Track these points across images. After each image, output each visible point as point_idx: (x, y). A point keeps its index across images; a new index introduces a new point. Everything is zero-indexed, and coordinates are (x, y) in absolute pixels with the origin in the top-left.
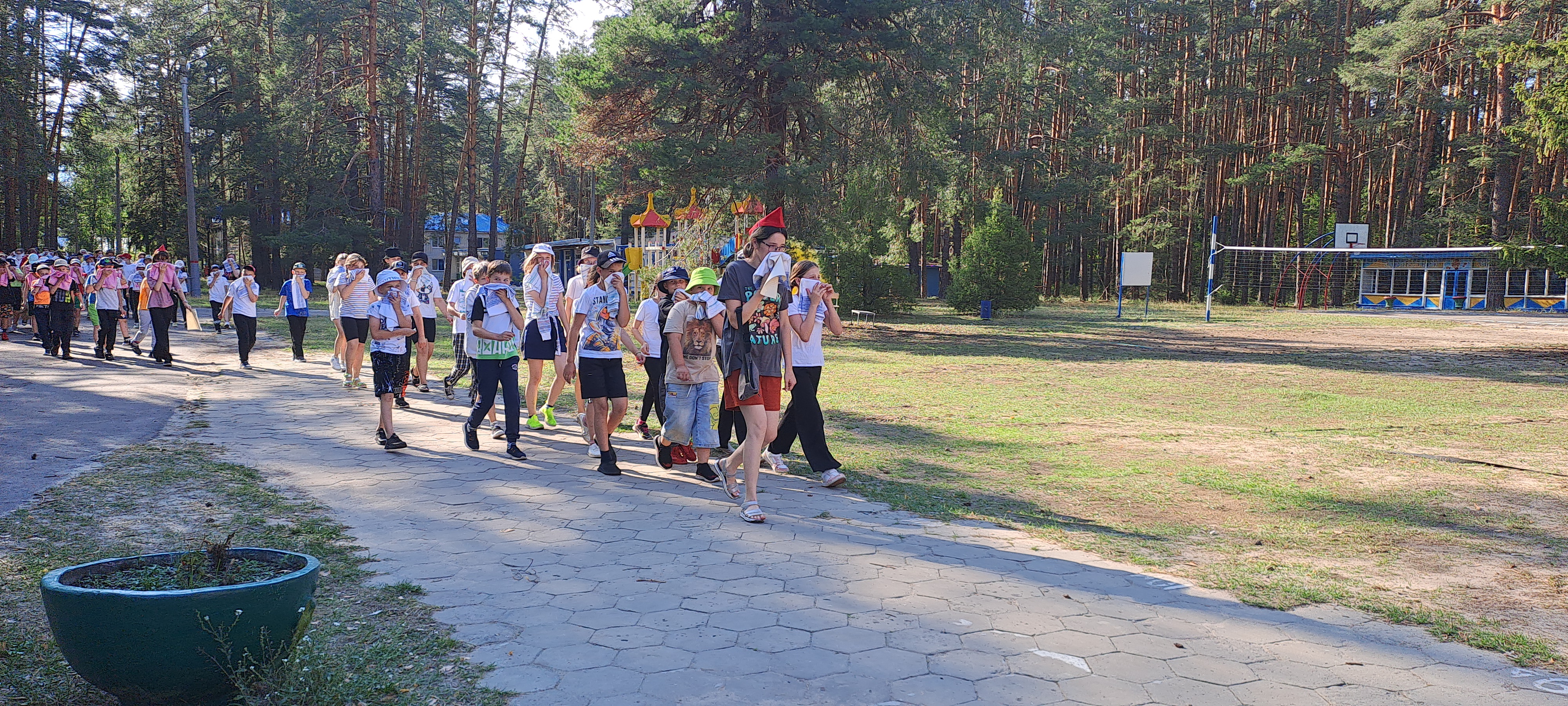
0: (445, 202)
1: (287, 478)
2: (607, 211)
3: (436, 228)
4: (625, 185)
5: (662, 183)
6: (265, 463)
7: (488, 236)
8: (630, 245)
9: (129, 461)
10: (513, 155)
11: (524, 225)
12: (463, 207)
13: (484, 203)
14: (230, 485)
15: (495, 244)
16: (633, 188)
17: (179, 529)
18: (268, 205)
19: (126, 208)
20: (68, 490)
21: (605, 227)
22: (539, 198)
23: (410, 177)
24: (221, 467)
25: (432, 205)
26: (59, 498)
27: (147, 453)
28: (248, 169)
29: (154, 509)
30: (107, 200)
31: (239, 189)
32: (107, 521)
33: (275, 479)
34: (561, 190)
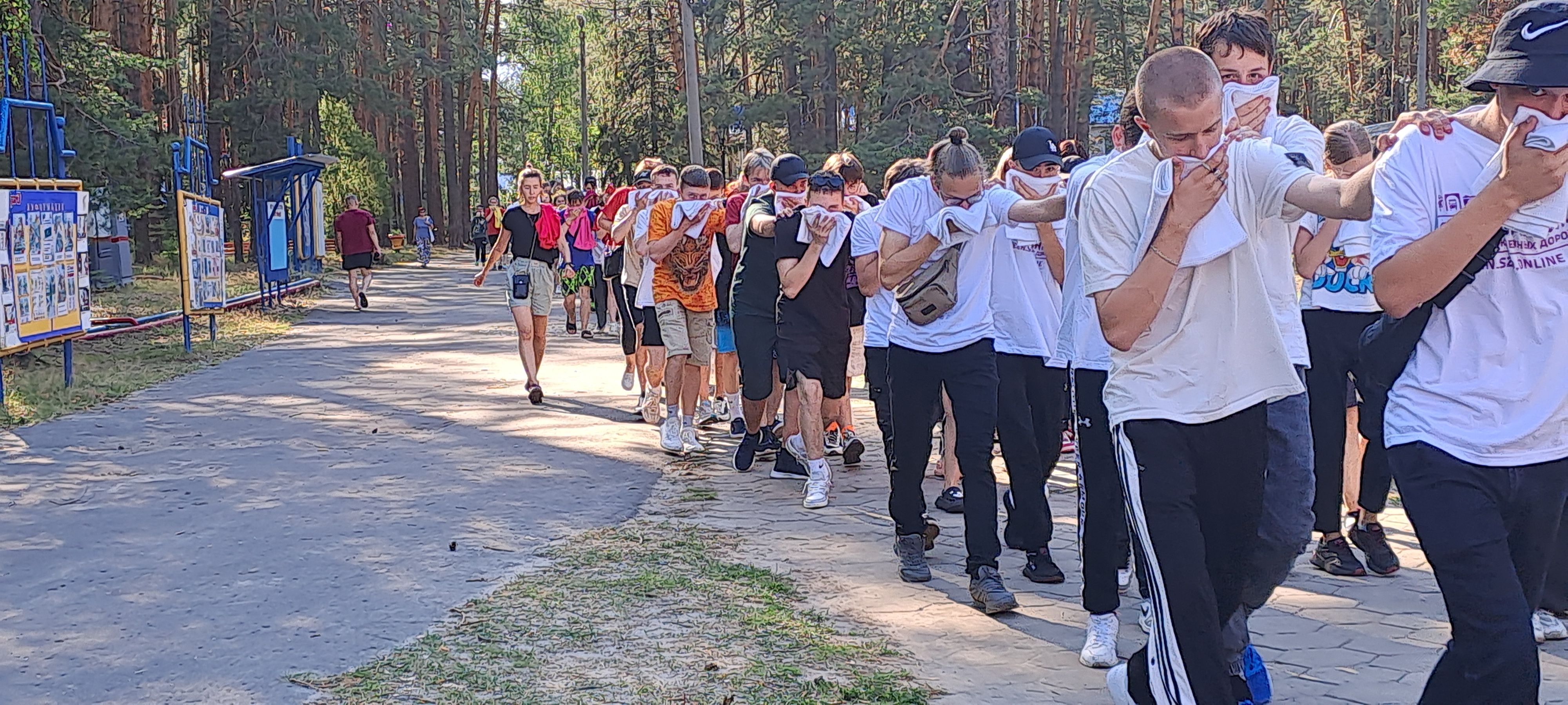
1: (839, 598)
9: (591, 557)
18: (818, 99)
19: (596, 118)
20: (499, 604)
21: (1451, 95)
22: (1311, 46)
23: (1062, 25)
24: (733, 573)
25: (1103, 78)
26: (485, 617)
27: (619, 544)
28: (783, 36)
29: (625, 643)
30: (569, 107)
31: (771, 72)
32: (553, 660)
33: (820, 597)
34: (1356, 26)
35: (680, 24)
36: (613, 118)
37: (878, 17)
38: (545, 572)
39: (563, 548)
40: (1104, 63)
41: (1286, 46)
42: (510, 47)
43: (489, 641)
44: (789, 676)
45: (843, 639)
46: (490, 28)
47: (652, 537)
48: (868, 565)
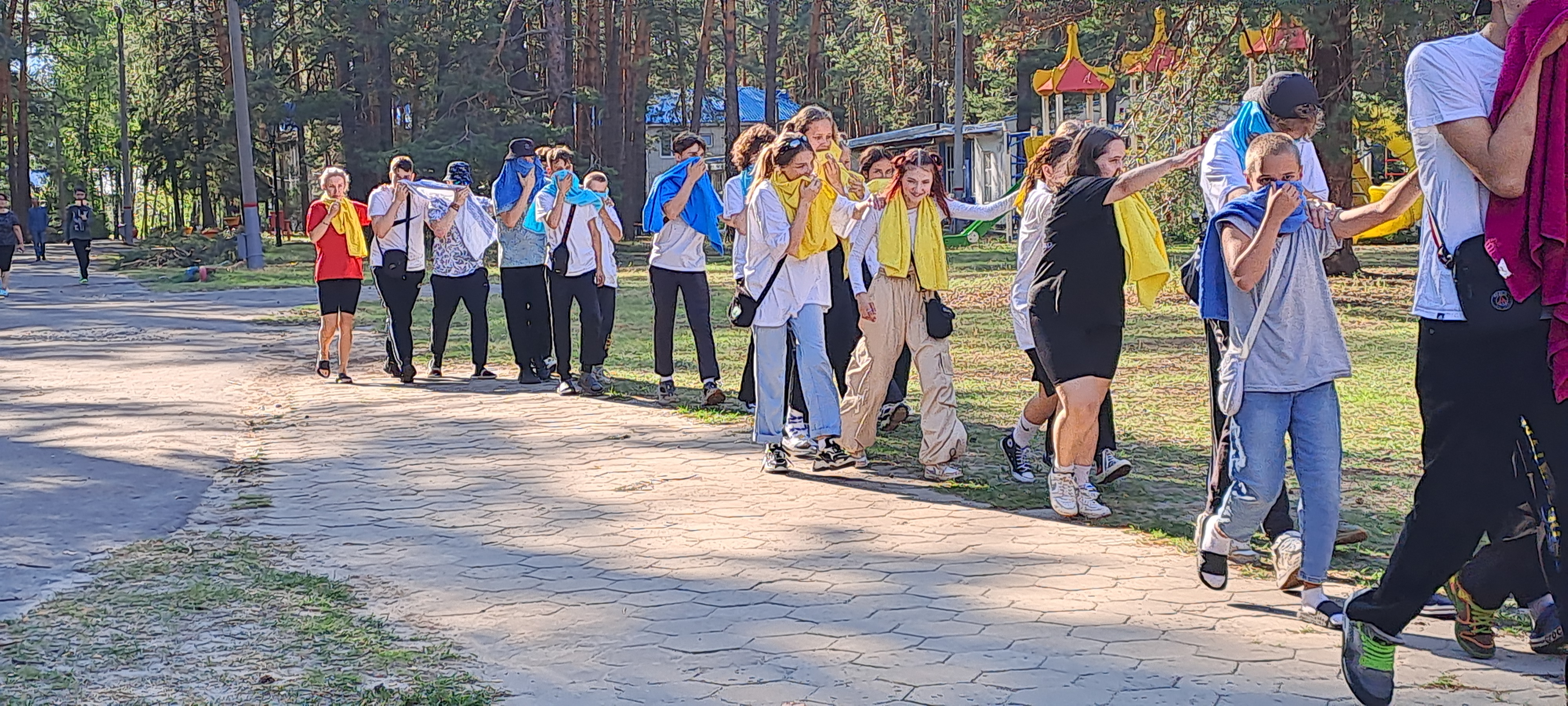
0: (681, 70)
1: (402, 603)
2: (987, 66)
3: (666, 119)
4: (1020, 13)
8: (1034, 131)
9: (136, 571)
12: (716, 78)
13: (752, 69)
14: (304, 614)
18: (372, 97)
19: (137, 113)
20: (35, 624)
21: (985, 99)
22: (857, 49)
23: (617, 25)
24: (289, 582)
25: (658, 78)
26: (19, 638)
27: (166, 555)
28: (335, 31)
29: (174, 658)
30: (106, 101)
31: (323, 68)
32: (96, 680)
33: (380, 603)
34: (898, 32)
35: (226, 17)
36: (155, 114)
37: (432, 13)
38: (85, 588)
39: (105, 562)
40: (659, 64)
41: (833, 50)
42: (41, 37)
43: (23, 663)
44: (346, 685)
45: (404, 644)
46: (19, 17)
47: (202, 547)
48: (430, 568)
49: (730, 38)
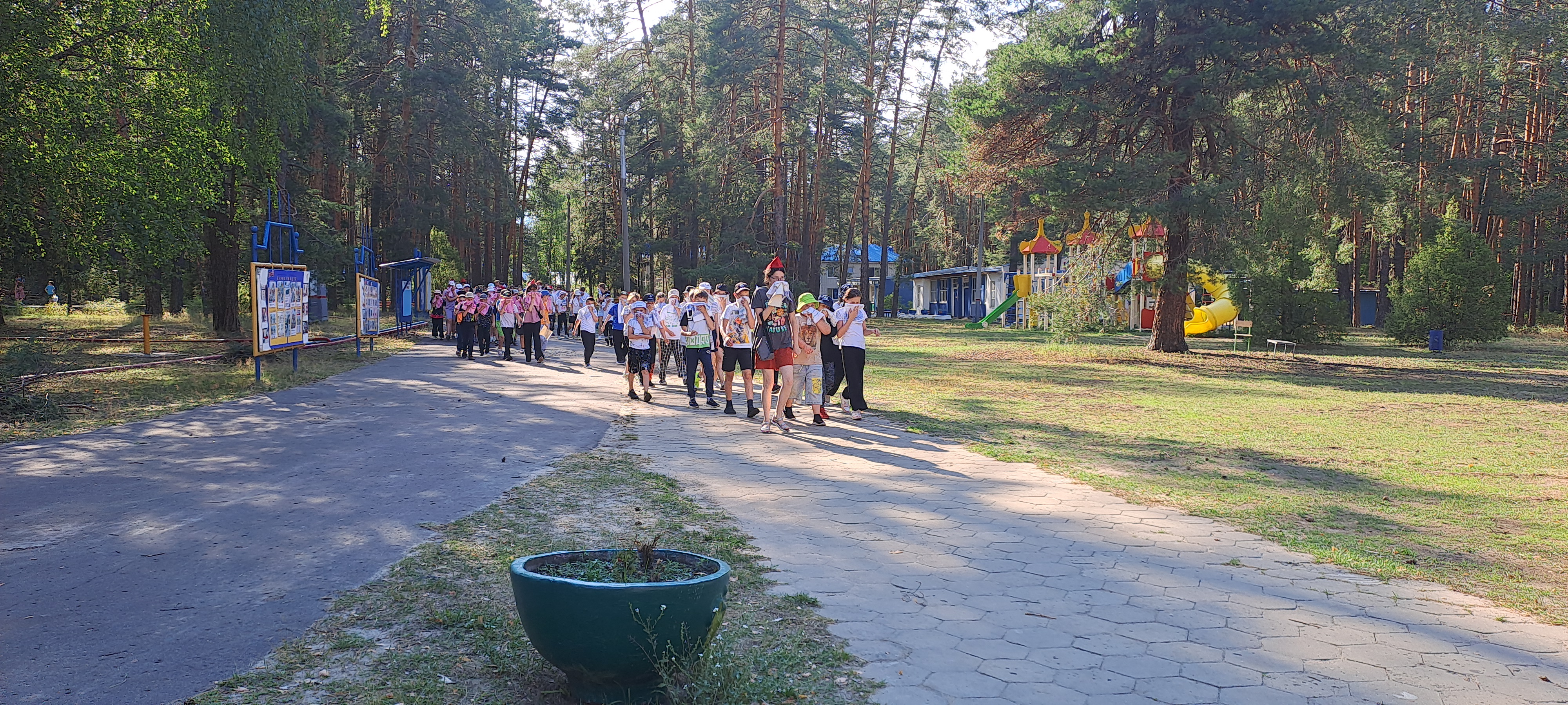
0: (840, 233)
1: (701, 489)
2: (995, 238)
3: (832, 259)
4: (1015, 212)
5: (1053, 208)
6: (683, 474)
7: (879, 266)
8: (1018, 272)
9: (575, 467)
10: (904, 186)
11: (913, 254)
12: (857, 239)
13: (876, 235)
14: (655, 493)
15: (886, 274)
16: (1024, 214)
17: (615, 529)
18: (687, 243)
19: (575, 246)
20: (528, 490)
22: (929, 227)
23: (809, 211)
24: (648, 477)
25: (829, 238)
26: (521, 496)
27: (589, 460)
28: (671, 210)
29: (594, 510)
30: (560, 240)
31: (665, 227)
32: (558, 518)
34: (950, 221)
36: (583, 247)
38: (552, 474)
39: (561, 462)
40: (829, 231)
42: (531, 208)
43: (524, 508)
45: (704, 510)
46: (521, 197)
47: (605, 457)
49: (866, 219)
